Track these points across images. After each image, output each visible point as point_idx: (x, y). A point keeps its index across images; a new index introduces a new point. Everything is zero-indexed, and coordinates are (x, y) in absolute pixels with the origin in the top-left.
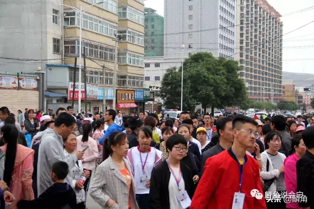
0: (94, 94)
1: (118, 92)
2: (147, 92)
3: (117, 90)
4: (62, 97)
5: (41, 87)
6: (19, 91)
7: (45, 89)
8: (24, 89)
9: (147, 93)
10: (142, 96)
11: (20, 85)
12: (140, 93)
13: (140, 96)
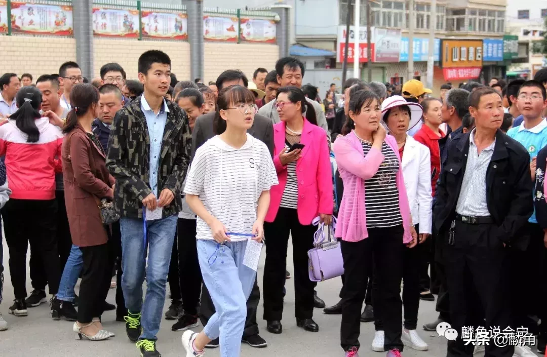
0: (393, 49)
1: (446, 44)
2: (511, 42)
3: (442, 41)
4: (326, 57)
5: (284, 37)
6: (241, 45)
7: (292, 40)
8: (250, 42)
9: (512, 47)
10: (500, 51)
11: (242, 34)
12: (495, 45)
13: (495, 52)
